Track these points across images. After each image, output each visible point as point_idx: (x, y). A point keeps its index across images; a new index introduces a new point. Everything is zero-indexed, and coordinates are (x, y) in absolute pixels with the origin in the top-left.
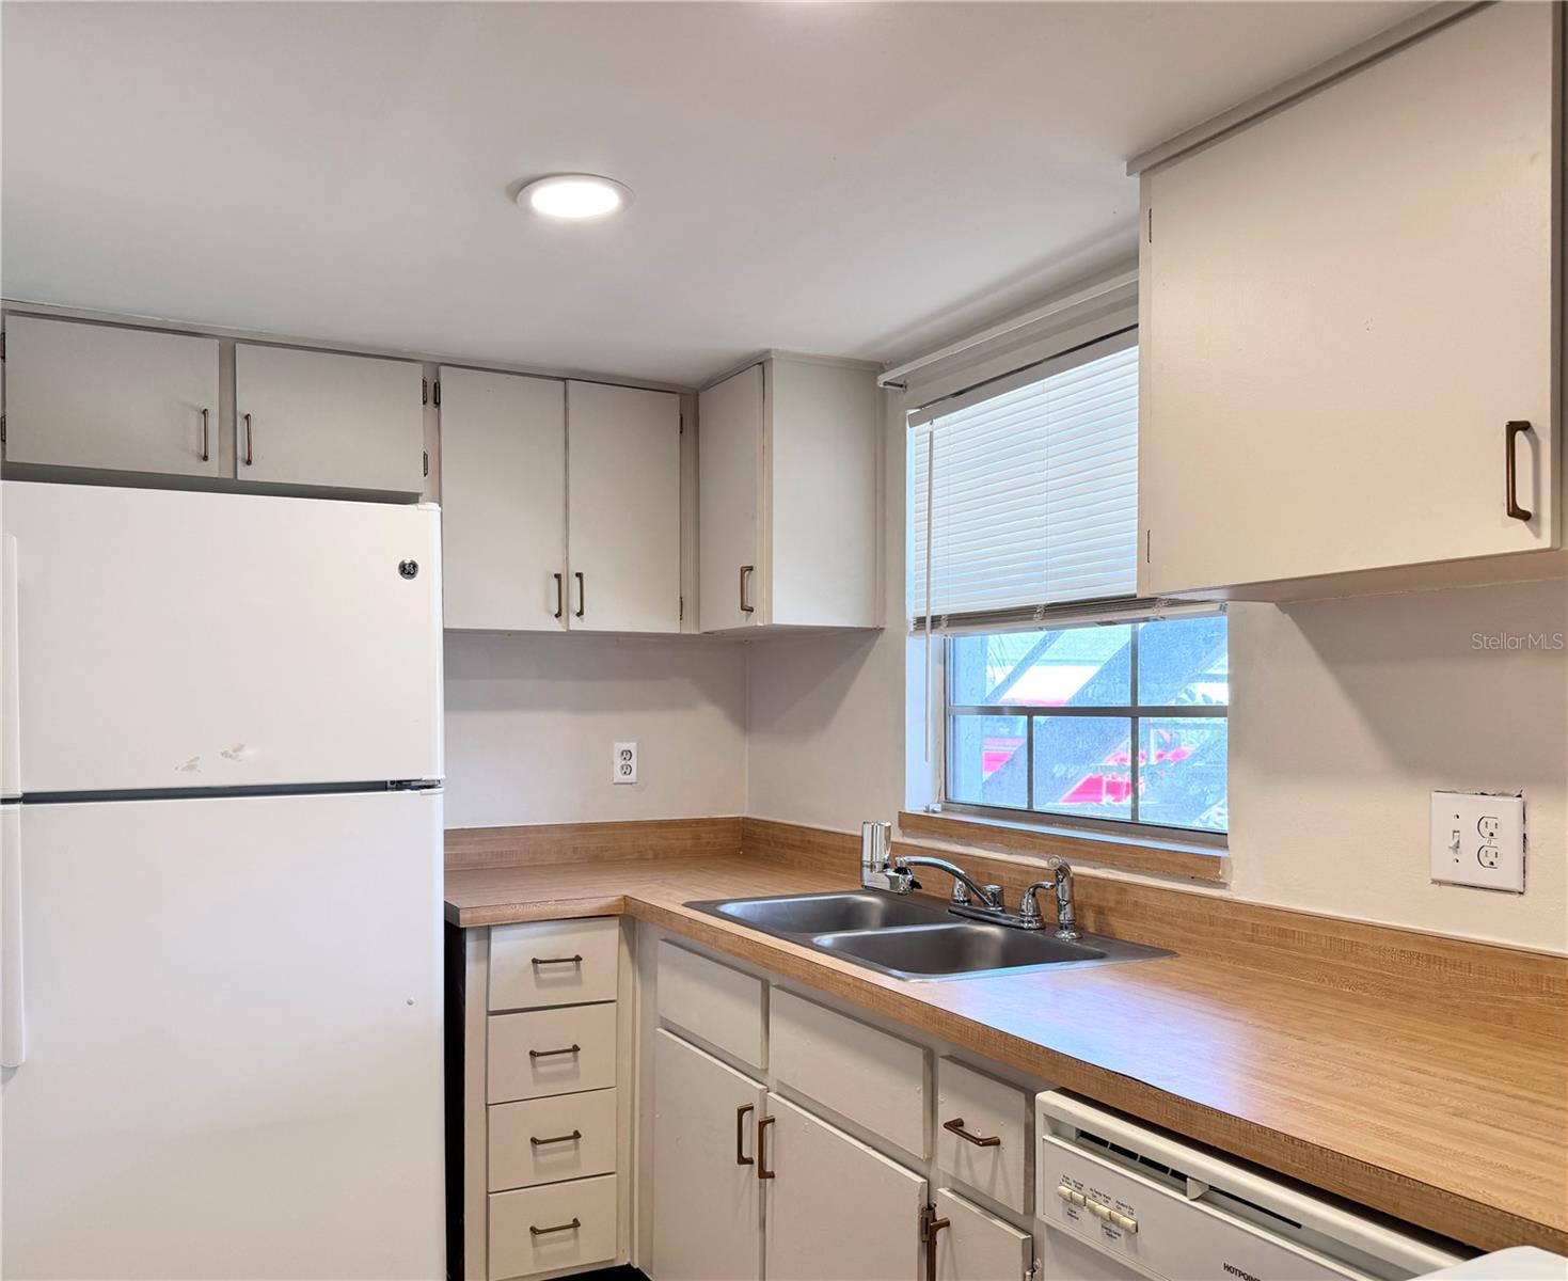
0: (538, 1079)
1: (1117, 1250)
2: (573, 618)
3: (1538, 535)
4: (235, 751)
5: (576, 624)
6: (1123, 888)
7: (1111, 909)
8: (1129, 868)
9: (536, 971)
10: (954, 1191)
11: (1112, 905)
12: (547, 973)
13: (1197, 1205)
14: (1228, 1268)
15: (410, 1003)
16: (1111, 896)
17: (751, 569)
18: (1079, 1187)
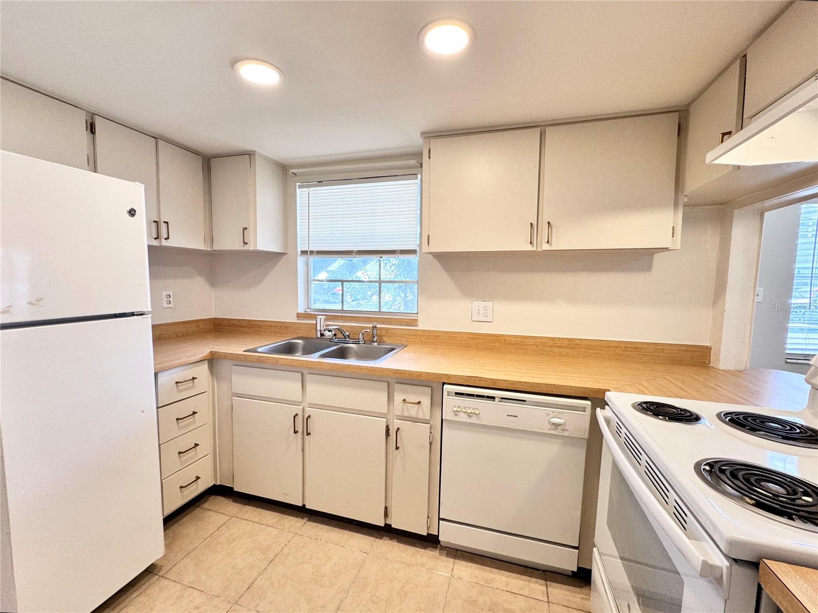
0: (180, 429)
1: (474, 420)
2: (163, 240)
3: (533, 247)
4: (37, 301)
5: (164, 243)
6: (388, 329)
7: (384, 335)
8: (389, 324)
9: (177, 387)
10: (397, 419)
11: (384, 334)
12: (181, 387)
13: (499, 403)
14: (508, 415)
15: (143, 412)
16: (384, 332)
17: (246, 229)
18: (459, 407)
